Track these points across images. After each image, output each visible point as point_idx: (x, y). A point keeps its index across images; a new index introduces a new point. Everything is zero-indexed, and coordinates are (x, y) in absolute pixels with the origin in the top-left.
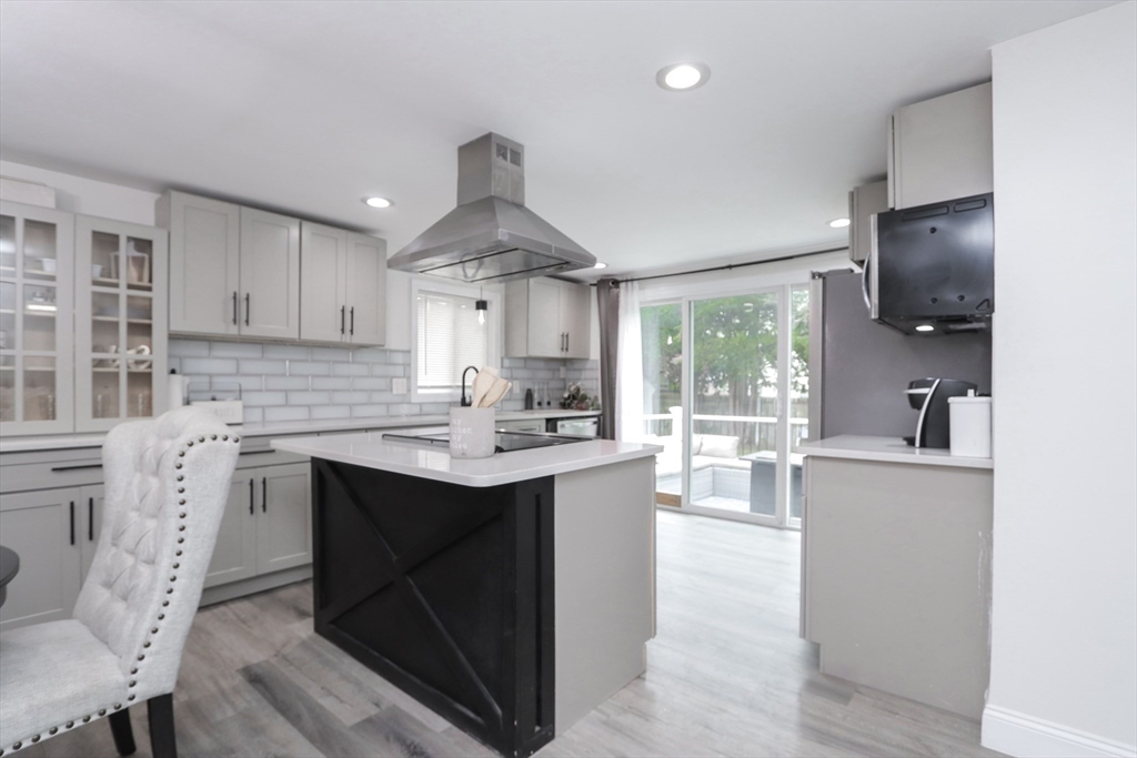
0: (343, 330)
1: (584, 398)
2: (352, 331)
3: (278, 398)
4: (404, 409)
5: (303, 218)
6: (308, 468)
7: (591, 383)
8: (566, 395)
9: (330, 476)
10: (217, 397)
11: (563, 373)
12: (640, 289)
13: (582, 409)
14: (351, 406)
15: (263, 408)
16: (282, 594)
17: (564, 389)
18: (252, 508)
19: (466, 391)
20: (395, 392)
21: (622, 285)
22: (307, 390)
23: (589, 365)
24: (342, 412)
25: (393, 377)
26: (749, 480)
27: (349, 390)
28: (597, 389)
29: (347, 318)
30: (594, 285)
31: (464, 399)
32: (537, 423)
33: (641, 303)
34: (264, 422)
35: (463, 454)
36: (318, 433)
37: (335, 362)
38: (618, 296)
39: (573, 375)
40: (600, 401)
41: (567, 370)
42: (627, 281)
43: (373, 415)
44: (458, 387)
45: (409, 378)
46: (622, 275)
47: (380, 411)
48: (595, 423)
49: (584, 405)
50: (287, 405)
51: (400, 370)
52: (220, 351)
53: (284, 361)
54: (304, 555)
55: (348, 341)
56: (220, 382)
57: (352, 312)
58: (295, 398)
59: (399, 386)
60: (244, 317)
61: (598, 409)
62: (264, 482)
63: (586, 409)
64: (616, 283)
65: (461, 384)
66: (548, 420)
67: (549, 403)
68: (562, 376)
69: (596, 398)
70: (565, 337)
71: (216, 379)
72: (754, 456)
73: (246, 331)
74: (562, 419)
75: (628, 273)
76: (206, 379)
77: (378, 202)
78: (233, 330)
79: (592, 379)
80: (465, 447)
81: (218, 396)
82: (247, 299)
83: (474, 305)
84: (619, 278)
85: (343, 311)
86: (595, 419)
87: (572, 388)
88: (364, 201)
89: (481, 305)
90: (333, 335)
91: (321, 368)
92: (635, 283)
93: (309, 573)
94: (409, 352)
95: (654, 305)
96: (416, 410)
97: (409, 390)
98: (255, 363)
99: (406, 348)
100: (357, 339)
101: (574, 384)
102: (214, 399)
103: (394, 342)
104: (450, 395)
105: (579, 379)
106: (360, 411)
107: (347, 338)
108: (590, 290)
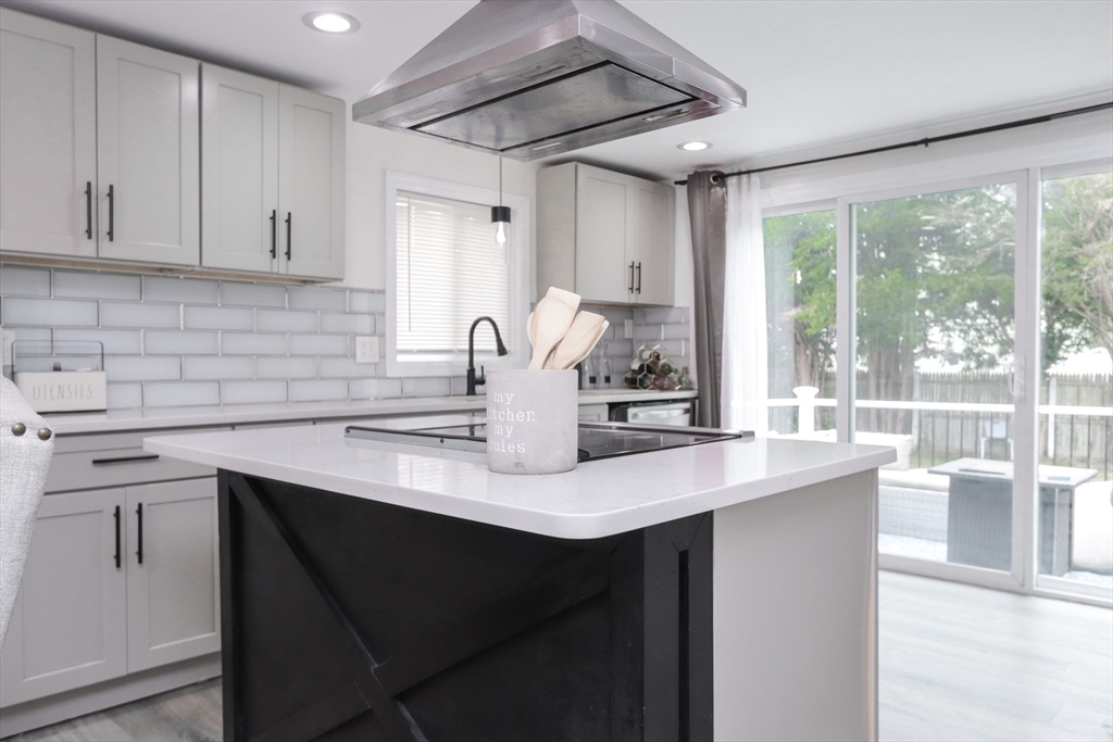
0: (273, 252)
1: (667, 370)
2: (288, 254)
3: (168, 369)
4: (371, 388)
5: (204, 58)
6: (211, 487)
7: (677, 345)
8: (636, 366)
9: (251, 503)
10: (63, 366)
11: (628, 330)
12: (762, 187)
13: (662, 389)
14: (288, 382)
15: (142, 383)
16: (173, 707)
17: (631, 356)
18: (118, 557)
19: (476, 358)
20: (359, 359)
21: (732, 181)
22: (217, 355)
23: (673, 316)
24: (275, 392)
25: (356, 335)
26: (945, 509)
27: (284, 356)
28: (687, 355)
29: (281, 230)
30: (682, 183)
31: (471, 371)
32: (596, 410)
33: (764, 210)
34: (143, 407)
35: (517, 464)
36: (233, 426)
37: (260, 308)
38: (723, 201)
39: (644, 333)
40: (693, 376)
41: (636, 325)
42: (740, 173)
43: (325, 396)
44: (461, 351)
45: (382, 336)
46: (731, 163)
47: (336, 390)
48: (687, 411)
49: (666, 382)
50: (181, 379)
51: (365, 323)
52: (68, 286)
53: (178, 304)
54: (209, 639)
55: (283, 271)
56: (68, 342)
57: (288, 221)
58: (196, 368)
59: (366, 349)
60: (105, 227)
61: (690, 389)
62: (140, 512)
63: (670, 388)
64: (721, 178)
65: (467, 347)
66: (612, 406)
67: (608, 379)
68: (628, 335)
69: (686, 370)
70: (636, 268)
71: (59, 335)
72: (955, 466)
73: (110, 251)
74: (635, 404)
75: (743, 160)
76: (44, 335)
77: (331, 23)
78: (87, 249)
79: (679, 340)
80: (522, 450)
81: (63, 363)
82: (111, 195)
83: (489, 214)
84: (726, 171)
85: (273, 218)
86: (687, 405)
87: (646, 355)
88: (307, 20)
89: (501, 214)
90: (259, 262)
91: (236, 318)
92: (755, 177)
93: (216, 670)
94: (382, 292)
95: (784, 213)
96: (395, 390)
97: (382, 357)
98: (127, 310)
99: (376, 286)
100: (298, 267)
101: (647, 348)
102: (57, 369)
103: (358, 274)
104: (450, 365)
105: (656, 340)
106: (303, 391)
107: (280, 266)
108: (674, 191)
